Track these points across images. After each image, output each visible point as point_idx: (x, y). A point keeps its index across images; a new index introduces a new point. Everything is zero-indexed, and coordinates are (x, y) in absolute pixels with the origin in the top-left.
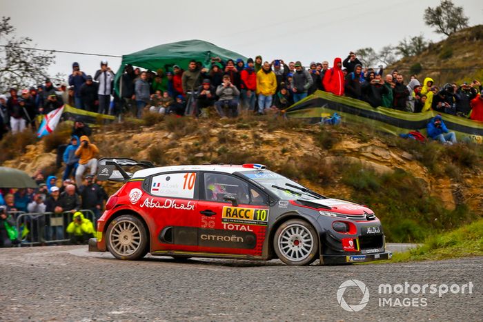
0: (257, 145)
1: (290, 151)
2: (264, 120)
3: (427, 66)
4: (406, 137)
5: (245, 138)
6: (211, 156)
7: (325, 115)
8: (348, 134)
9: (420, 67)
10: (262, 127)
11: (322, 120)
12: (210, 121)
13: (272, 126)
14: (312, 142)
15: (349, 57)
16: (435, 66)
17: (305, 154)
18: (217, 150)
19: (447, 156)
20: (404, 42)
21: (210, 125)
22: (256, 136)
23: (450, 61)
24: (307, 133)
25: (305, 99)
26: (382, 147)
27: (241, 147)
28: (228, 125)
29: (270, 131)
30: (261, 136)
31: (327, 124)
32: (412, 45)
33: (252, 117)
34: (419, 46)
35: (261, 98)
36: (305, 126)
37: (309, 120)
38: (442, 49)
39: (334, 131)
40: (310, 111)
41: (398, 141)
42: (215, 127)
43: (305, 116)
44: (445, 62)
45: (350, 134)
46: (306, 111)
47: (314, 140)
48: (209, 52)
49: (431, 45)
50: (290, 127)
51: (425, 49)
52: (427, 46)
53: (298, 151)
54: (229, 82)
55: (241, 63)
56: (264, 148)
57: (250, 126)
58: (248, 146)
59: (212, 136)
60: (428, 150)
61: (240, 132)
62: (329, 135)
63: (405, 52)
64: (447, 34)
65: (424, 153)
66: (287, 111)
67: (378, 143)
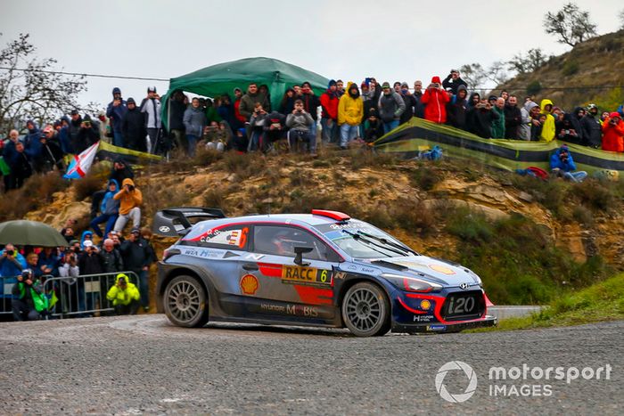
0: (339, 187)
1: (381, 193)
2: (346, 156)
3: (547, 85)
4: (523, 173)
5: (324, 178)
6: (282, 201)
7: (423, 146)
8: (451, 171)
9: (539, 85)
10: (345, 164)
11: (420, 154)
12: (280, 159)
13: (357, 163)
14: (408, 182)
15: (450, 77)
16: (557, 85)
17: (399, 197)
18: (290, 193)
19: (575, 196)
20: (518, 56)
21: (280, 163)
22: (337, 176)
23: (575, 79)
24: (401, 171)
25: (396, 129)
26: (494, 187)
27: (320, 190)
28: (302, 163)
29: (355, 170)
30: (344, 176)
31: (426, 159)
32: (529, 59)
33: (334, 152)
34: (538, 60)
35: (345, 128)
36: (398, 162)
37: (404, 155)
38: (565, 63)
39: (434, 167)
40: (404, 143)
41: (514, 179)
42: (287, 165)
43: (398, 150)
44: (569, 79)
45: (454, 171)
46: (399, 144)
47: (409, 179)
48: (278, 72)
49: (552, 58)
50: (380, 163)
51: (544, 64)
52: (547, 59)
53: (390, 194)
56: (348, 191)
57: (330, 163)
58: (328, 188)
59: (283, 177)
60: (551, 189)
61: (317, 172)
62: (429, 172)
63: (519, 66)
64: (571, 44)
65: (546, 193)
66: (376, 144)
67: (489, 182)
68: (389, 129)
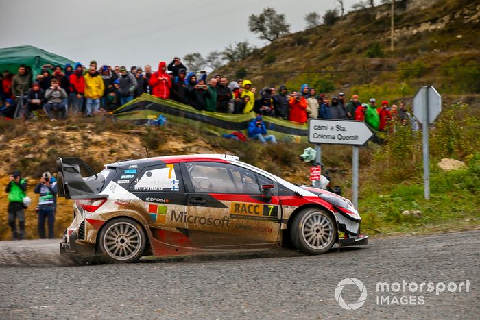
0: (85, 146)
1: (118, 151)
2: (92, 122)
3: (252, 71)
4: (228, 137)
5: (74, 139)
6: (41, 157)
7: (151, 117)
8: (173, 135)
9: (245, 71)
10: (91, 128)
11: (149, 122)
12: (39, 123)
13: (100, 128)
14: (139, 143)
15: (174, 62)
16: (259, 71)
17: (132, 155)
18: (47, 151)
19: (267, 155)
20: (229, 48)
21: (40, 127)
22: (84, 138)
23: (273, 66)
24: (134, 134)
25: (131, 102)
26: (206, 147)
27: (70, 148)
28: (57, 127)
29: (98, 133)
30: (90, 138)
31: (153, 126)
32: (238, 51)
33: (81, 119)
34: (244, 51)
35: (89, 101)
36: (132, 128)
37: (136, 122)
38: (265, 54)
39: (160, 132)
40: (137, 113)
41: (221, 141)
42: (45, 129)
43: (132, 118)
44: (268, 67)
45: (175, 135)
46: (133, 114)
47: (141, 140)
48: (38, 57)
49: (256, 50)
50: (117, 128)
51: (249, 55)
52: (251, 51)
53: (125, 152)
54: (57, 85)
55: (70, 68)
56: (92, 149)
57: (79, 128)
58: (77, 147)
59: (42, 138)
60: (250, 150)
61: (69, 134)
62: (156, 135)
63: (230, 57)
64: (270, 40)
65: (246, 152)
66: (115, 113)
67: (202, 143)
68: (126, 102)
